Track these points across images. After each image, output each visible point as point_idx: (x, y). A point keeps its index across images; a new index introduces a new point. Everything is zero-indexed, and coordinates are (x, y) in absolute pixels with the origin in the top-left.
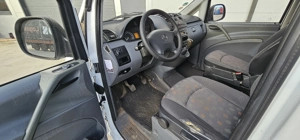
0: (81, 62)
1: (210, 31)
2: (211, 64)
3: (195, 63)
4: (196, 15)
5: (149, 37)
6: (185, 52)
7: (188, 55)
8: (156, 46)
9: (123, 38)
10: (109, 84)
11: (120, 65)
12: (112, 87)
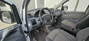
0: (19, 25)
1: (63, 13)
2: (63, 25)
3: (58, 23)
4: (59, 8)
5: (42, 17)
6: (55, 21)
7: (56, 22)
8: (44, 20)
9: (35, 17)
10: (30, 31)
11: (33, 25)
12: (30, 32)
